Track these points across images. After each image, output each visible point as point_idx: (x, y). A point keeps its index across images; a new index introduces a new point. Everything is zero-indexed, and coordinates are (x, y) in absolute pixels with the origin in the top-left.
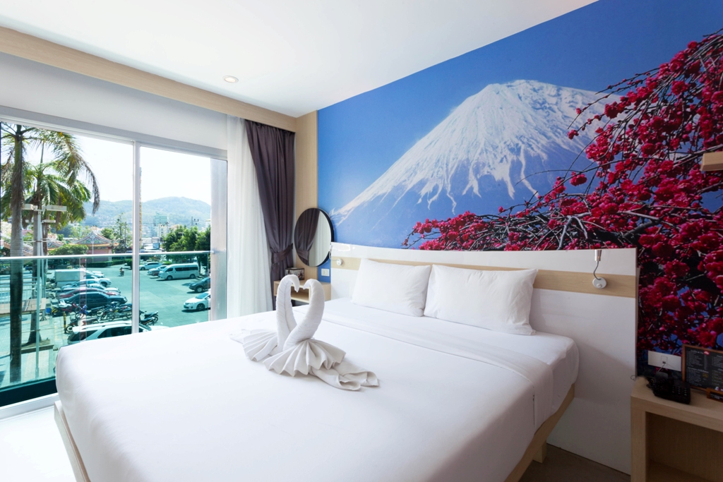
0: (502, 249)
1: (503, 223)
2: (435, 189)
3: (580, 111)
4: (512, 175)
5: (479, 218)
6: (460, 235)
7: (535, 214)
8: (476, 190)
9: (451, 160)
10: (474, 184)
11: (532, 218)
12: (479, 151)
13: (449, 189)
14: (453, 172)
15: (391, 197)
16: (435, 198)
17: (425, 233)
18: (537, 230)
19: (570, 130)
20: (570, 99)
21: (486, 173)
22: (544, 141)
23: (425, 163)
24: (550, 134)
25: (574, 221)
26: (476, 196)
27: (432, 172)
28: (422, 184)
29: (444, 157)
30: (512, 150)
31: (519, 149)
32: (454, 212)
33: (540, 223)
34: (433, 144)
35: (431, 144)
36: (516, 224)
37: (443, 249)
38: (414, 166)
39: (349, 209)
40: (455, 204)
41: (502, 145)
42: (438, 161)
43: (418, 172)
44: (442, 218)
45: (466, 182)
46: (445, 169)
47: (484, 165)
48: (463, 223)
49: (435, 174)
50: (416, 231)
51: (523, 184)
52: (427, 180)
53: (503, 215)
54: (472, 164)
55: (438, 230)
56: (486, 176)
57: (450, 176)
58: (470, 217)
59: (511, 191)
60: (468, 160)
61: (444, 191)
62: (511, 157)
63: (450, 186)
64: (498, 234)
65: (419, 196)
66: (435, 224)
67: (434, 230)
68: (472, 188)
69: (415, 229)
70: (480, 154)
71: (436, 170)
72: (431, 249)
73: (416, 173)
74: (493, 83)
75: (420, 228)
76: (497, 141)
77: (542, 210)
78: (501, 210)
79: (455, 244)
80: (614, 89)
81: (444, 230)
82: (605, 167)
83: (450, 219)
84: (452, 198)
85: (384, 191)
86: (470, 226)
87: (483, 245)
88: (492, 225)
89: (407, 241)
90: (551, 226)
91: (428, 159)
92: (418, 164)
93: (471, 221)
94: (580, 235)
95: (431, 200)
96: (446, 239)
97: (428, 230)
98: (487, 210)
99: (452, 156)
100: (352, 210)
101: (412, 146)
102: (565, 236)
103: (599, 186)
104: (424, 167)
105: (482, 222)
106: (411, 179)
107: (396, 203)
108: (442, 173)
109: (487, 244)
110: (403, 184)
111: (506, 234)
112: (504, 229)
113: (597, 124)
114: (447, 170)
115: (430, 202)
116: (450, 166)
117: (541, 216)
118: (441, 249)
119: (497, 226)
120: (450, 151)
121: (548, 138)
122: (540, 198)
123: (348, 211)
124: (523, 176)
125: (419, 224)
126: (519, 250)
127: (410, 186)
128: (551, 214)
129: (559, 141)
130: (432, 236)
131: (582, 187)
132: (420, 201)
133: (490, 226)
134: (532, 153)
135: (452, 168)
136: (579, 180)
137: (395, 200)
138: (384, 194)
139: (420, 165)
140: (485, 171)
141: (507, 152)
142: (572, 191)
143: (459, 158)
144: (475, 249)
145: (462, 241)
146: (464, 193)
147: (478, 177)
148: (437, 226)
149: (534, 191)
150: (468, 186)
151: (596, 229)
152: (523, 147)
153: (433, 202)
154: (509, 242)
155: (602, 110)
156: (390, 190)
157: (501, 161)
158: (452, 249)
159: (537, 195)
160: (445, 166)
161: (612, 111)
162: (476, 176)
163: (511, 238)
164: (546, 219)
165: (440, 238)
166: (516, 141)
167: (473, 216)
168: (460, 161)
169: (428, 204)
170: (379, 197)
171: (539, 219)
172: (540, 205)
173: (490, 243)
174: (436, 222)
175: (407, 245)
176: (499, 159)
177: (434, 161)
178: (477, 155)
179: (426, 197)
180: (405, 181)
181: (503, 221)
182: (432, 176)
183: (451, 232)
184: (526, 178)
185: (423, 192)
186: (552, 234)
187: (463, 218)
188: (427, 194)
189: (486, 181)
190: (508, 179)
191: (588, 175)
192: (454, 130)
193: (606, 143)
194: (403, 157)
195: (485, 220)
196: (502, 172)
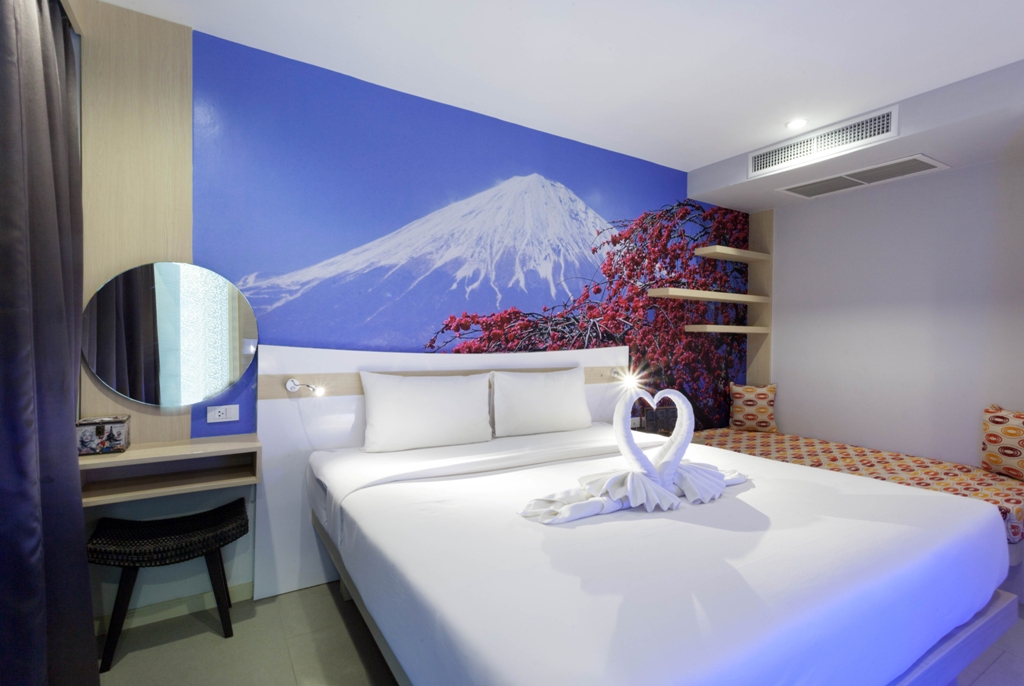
0: (545, 350)
1: (546, 323)
2: (476, 274)
3: (599, 233)
4: (554, 275)
5: (525, 315)
6: (505, 334)
7: (570, 316)
8: (522, 284)
9: (496, 242)
10: (520, 276)
11: (568, 319)
12: (526, 241)
13: (493, 277)
14: (497, 258)
15: (406, 274)
16: (475, 285)
17: (462, 331)
18: (571, 331)
19: (593, 246)
20: (592, 220)
21: (532, 267)
22: (577, 250)
23: (462, 237)
24: (581, 245)
25: (594, 324)
26: (522, 290)
27: (472, 250)
28: (458, 263)
29: (488, 236)
30: (554, 250)
31: (560, 251)
32: (499, 306)
33: (573, 324)
34: (474, 214)
35: (471, 213)
36: (556, 324)
37: (486, 351)
38: (446, 236)
39: (305, 280)
40: (499, 296)
41: (545, 242)
42: (481, 238)
43: (452, 245)
44: (483, 313)
45: (512, 274)
46: (489, 251)
47: (530, 258)
48: (509, 320)
49: (476, 255)
50: (447, 327)
51: (562, 285)
52: (465, 260)
53: (546, 314)
54: (519, 253)
55: (479, 327)
56: (532, 271)
57: (495, 262)
58: (516, 314)
59: (553, 291)
60: (514, 247)
61: (487, 279)
62: (553, 257)
63: (494, 273)
64: (542, 334)
65: (453, 280)
66: (475, 319)
67: (473, 327)
68: (518, 281)
69: (447, 325)
70: (527, 245)
71: (478, 250)
72: (470, 352)
73: (449, 247)
74: (539, 174)
75: (454, 325)
76: (542, 237)
77: (575, 313)
78: (545, 310)
79: (500, 345)
80: (616, 224)
81: (488, 327)
82: (611, 283)
83: (494, 315)
84: (496, 289)
85: (392, 261)
86: (517, 325)
87: (528, 345)
88: (537, 324)
89: (433, 341)
90: (581, 327)
91: (467, 232)
92: (452, 235)
93: (517, 319)
94: (597, 337)
95: (471, 288)
96: (489, 339)
97: (466, 327)
98: (533, 307)
99: (497, 239)
100: (314, 284)
101: (443, 207)
102: (590, 337)
103: (607, 297)
104: (461, 241)
105: (529, 321)
106: (441, 252)
107: (415, 284)
108: (486, 255)
109: (532, 344)
110: (428, 257)
111: (549, 334)
112: (547, 329)
113: (607, 248)
114: (491, 253)
115: (469, 290)
116: (495, 250)
117: (574, 318)
118: (482, 351)
119: (541, 325)
120: (495, 231)
121: (580, 248)
122: (574, 301)
123: (303, 284)
124: (562, 278)
125: (453, 319)
126: (559, 349)
127: (439, 264)
128: (580, 317)
129: (586, 253)
130: (471, 335)
131: (599, 296)
132: (455, 286)
133: (536, 326)
134: (569, 258)
135: (497, 253)
136: (598, 291)
137: (414, 279)
138: (391, 267)
139: (456, 236)
140: (531, 265)
141: (550, 251)
142: (595, 299)
143: (506, 242)
144: (520, 350)
145: (507, 341)
146: (510, 285)
147: (525, 270)
148: (478, 323)
149: (570, 294)
150: (514, 278)
151: (605, 331)
152: (563, 250)
153: (472, 291)
154: (551, 343)
155: (610, 239)
156: (403, 262)
157: (546, 258)
158: (496, 351)
159: (572, 298)
160: (488, 247)
161: (615, 241)
162: (522, 268)
163: (553, 338)
164: (577, 321)
165: (481, 338)
166: (557, 241)
167: (518, 312)
168: (506, 246)
169: (466, 292)
170: (380, 271)
171: (573, 320)
172: (574, 308)
173: (534, 343)
174: (476, 316)
175: (432, 347)
176: (543, 256)
177: (475, 238)
178: (523, 246)
179: (463, 283)
180: (431, 253)
181: (546, 320)
182: (472, 256)
183: (495, 331)
184: (565, 280)
185: (460, 274)
186: (581, 335)
187: (509, 314)
188: (465, 278)
189: (532, 275)
190: (550, 278)
191: (602, 287)
192: (500, 208)
193: (611, 265)
194: (428, 217)
195: (530, 318)
196: (545, 271)
